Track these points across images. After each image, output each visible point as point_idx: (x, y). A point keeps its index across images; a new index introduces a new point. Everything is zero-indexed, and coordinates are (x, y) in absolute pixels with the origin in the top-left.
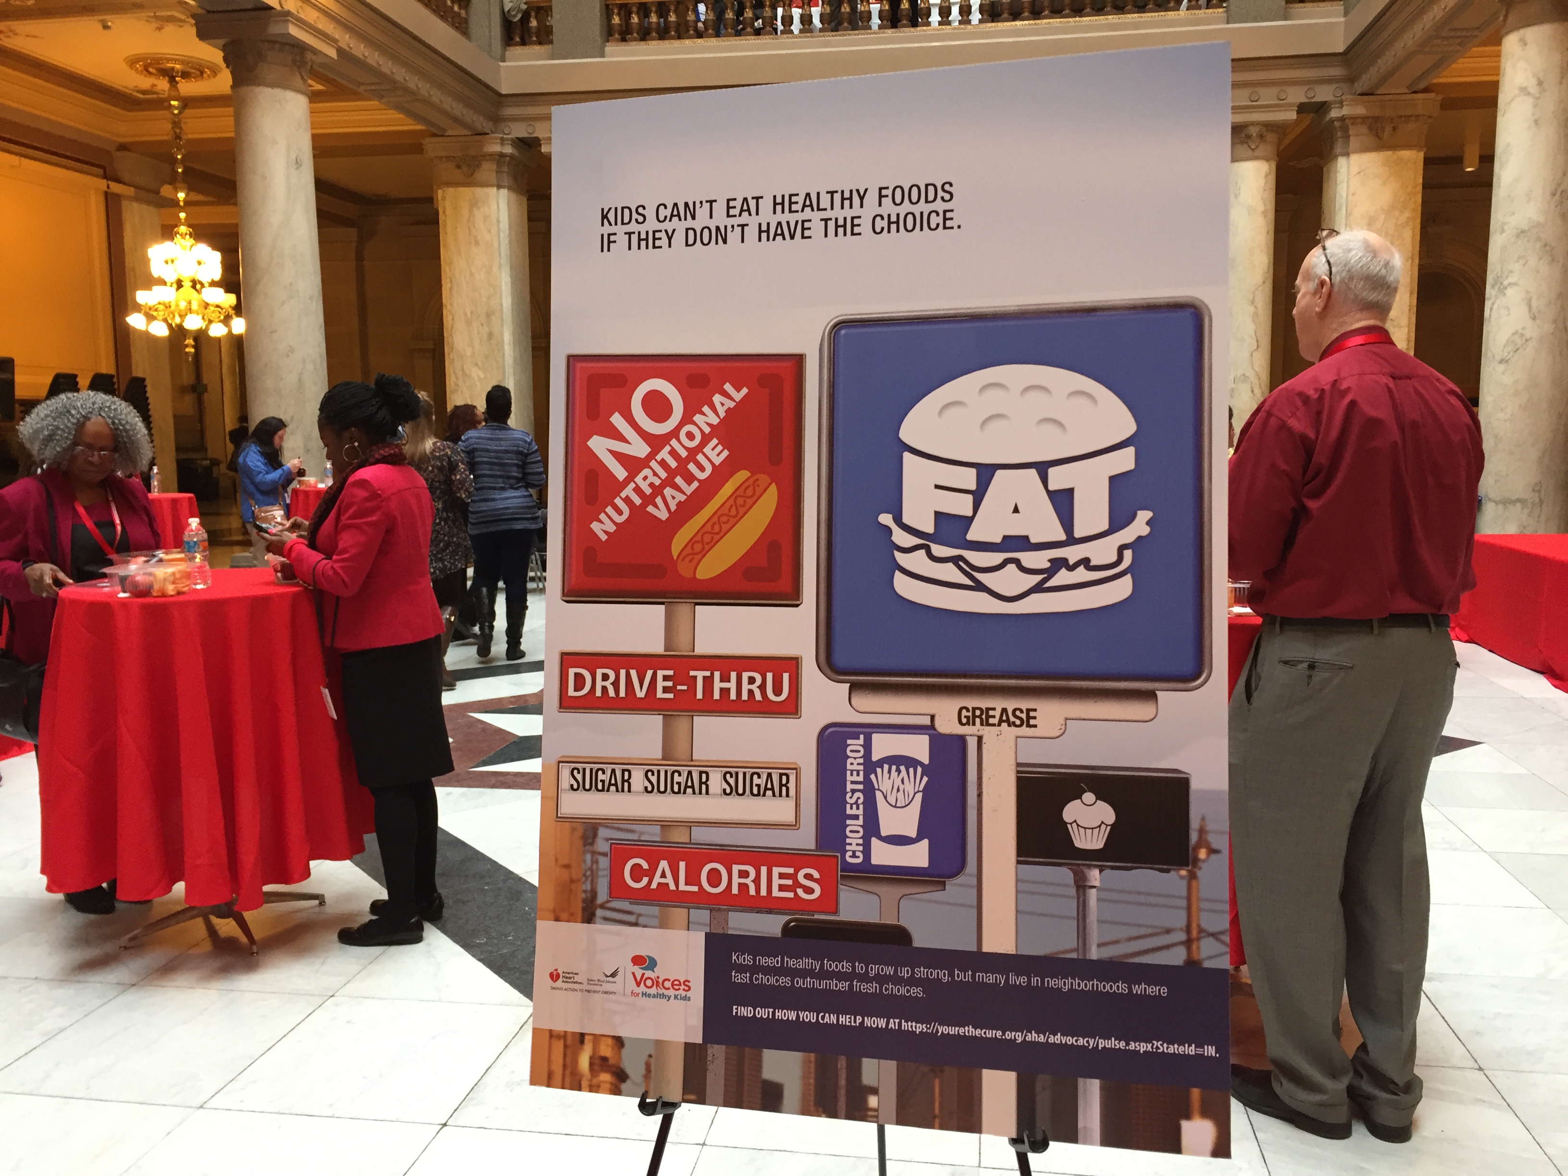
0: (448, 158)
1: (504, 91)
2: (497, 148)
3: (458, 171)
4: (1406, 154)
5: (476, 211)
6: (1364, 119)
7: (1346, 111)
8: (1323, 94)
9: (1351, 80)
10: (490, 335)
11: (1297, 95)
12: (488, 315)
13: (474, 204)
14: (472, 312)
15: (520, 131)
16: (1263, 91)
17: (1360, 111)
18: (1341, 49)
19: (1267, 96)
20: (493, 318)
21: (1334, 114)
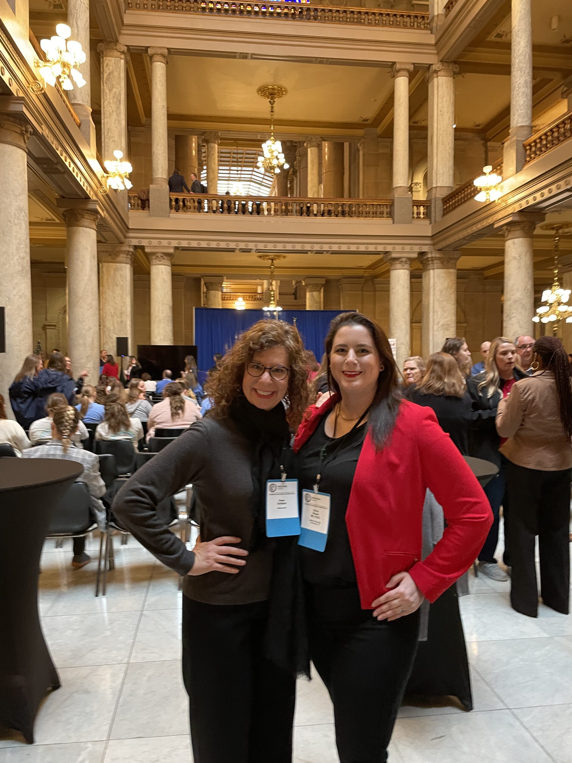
0: (106, 252)
1: (130, 228)
2: (127, 249)
3: (110, 257)
4: (452, 270)
5: (117, 272)
6: (439, 259)
7: (433, 255)
8: (425, 249)
9: (434, 245)
10: (122, 322)
11: (417, 249)
12: (121, 314)
13: (116, 270)
14: (114, 312)
15: (135, 242)
16: (406, 247)
17: (438, 255)
18: (430, 235)
19: (407, 248)
20: (123, 315)
21: (429, 256)
